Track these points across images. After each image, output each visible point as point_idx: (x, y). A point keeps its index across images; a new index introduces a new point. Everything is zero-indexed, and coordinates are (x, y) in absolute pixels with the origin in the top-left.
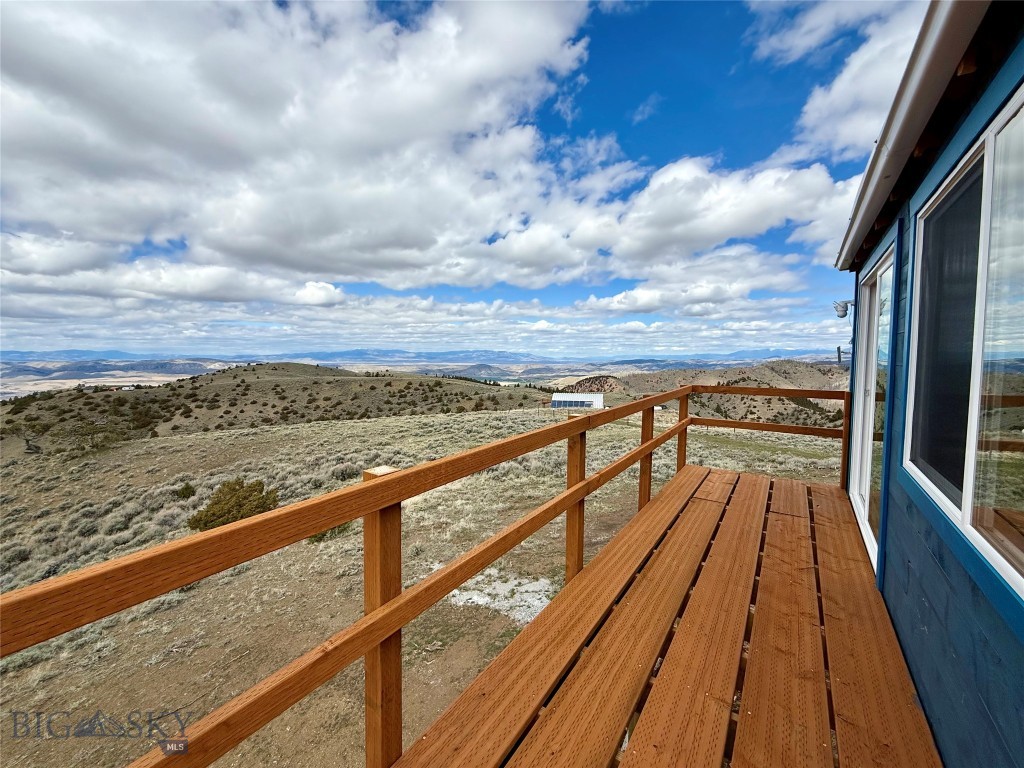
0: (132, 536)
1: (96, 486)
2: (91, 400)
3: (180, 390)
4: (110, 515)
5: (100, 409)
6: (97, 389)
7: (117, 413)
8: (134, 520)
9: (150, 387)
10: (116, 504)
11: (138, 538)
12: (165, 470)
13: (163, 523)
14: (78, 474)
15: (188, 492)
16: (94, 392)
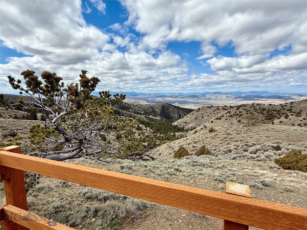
0: (256, 157)
1: (250, 137)
2: (255, 108)
3: (285, 107)
4: (252, 147)
5: (257, 111)
6: (258, 105)
7: (262, 113)
8: (258, 152)
9: (275, 105)
10: (254, 144)
11: (258, 158)
12: (272, 138)
13: (267, 157)
14: (246, 132)
15: (278, 148)
16: (257, 105)
